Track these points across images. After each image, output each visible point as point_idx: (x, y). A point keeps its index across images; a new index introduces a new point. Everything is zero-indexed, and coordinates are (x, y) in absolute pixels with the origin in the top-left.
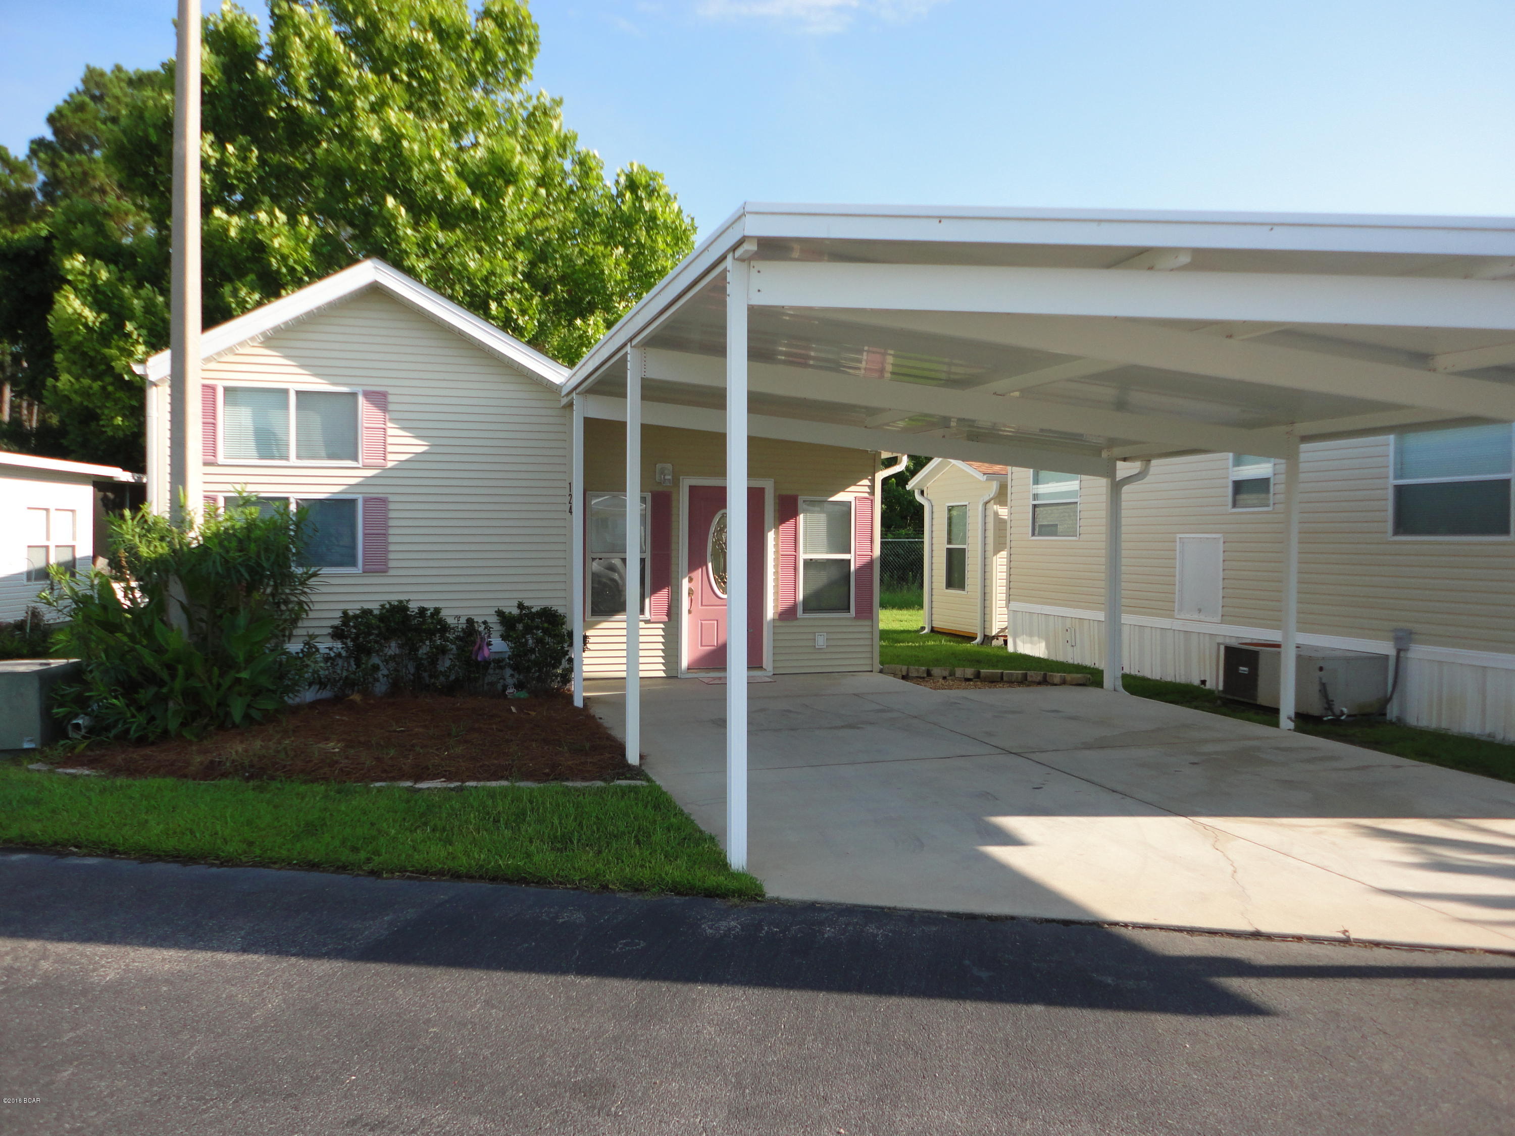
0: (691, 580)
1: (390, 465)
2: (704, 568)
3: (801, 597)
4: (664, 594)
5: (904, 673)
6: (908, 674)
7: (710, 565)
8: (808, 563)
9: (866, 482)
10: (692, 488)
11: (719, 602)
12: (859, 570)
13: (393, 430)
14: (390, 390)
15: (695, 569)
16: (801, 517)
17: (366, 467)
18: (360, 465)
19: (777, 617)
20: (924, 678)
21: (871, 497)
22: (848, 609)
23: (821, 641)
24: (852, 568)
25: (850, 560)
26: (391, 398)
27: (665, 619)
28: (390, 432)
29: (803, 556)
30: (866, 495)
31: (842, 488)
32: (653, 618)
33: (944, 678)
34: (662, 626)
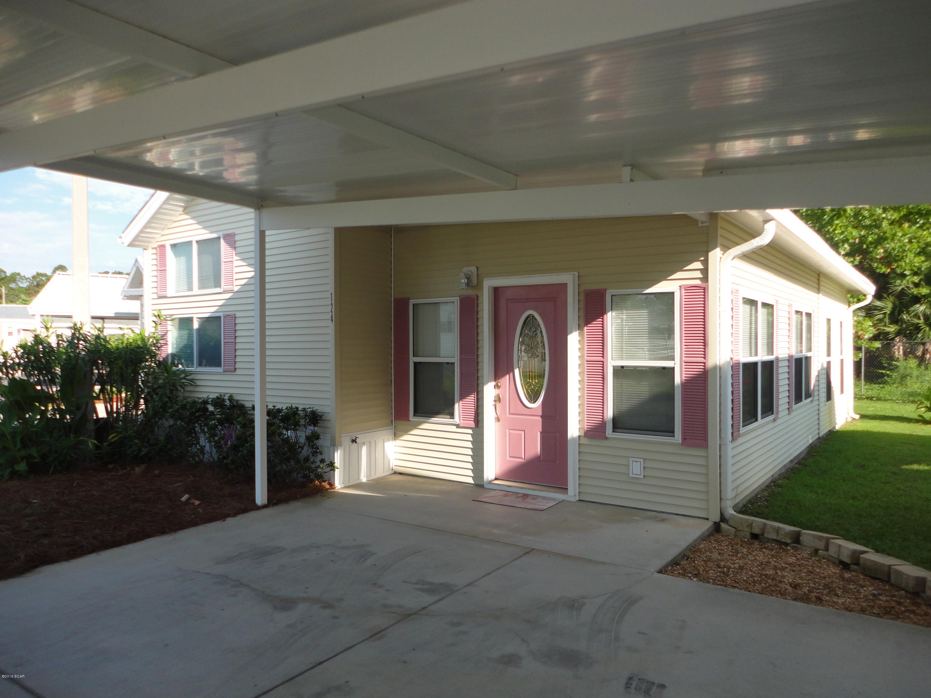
0: (497, 386)
1: (236, 289)
2: (511, 374)
3: (610, 413)
4: (471, 399)
5: (756, 531)
6: (763, 535)
7: (517, 371)
8: (619, 372)
9: (698, 265)
10: (496, 291)
11: (526, 411)
12: (687, 384)
13: (237, 262)
14: (236, 231)
15: (503, 375)
16: (610, 317)
17: (225, 292)
18: (221, 291)
19: (582, 434)
20: (787, 544)
21: (704, 285)
22: (671, 432)
23: (636, 469)
24: (678, 380)
25: (672, 370)
26: (237, 238)
27: (472, 424)
28: (236, 263)
29: (611, 363)
30: (698, 282)
31: (664, 276)
32: (462, 423)
33: (816, 551)
34: (470, 431)
